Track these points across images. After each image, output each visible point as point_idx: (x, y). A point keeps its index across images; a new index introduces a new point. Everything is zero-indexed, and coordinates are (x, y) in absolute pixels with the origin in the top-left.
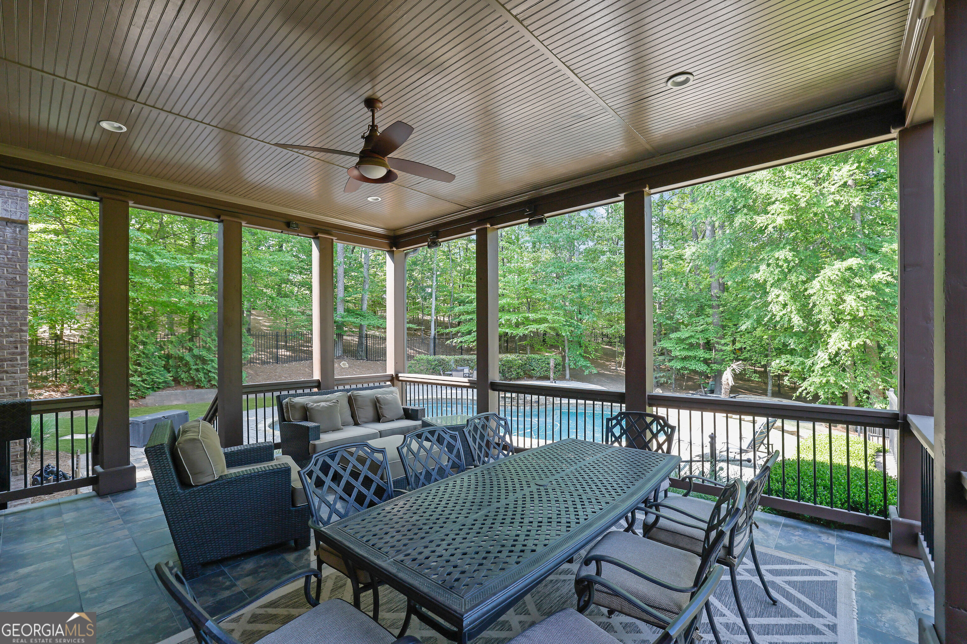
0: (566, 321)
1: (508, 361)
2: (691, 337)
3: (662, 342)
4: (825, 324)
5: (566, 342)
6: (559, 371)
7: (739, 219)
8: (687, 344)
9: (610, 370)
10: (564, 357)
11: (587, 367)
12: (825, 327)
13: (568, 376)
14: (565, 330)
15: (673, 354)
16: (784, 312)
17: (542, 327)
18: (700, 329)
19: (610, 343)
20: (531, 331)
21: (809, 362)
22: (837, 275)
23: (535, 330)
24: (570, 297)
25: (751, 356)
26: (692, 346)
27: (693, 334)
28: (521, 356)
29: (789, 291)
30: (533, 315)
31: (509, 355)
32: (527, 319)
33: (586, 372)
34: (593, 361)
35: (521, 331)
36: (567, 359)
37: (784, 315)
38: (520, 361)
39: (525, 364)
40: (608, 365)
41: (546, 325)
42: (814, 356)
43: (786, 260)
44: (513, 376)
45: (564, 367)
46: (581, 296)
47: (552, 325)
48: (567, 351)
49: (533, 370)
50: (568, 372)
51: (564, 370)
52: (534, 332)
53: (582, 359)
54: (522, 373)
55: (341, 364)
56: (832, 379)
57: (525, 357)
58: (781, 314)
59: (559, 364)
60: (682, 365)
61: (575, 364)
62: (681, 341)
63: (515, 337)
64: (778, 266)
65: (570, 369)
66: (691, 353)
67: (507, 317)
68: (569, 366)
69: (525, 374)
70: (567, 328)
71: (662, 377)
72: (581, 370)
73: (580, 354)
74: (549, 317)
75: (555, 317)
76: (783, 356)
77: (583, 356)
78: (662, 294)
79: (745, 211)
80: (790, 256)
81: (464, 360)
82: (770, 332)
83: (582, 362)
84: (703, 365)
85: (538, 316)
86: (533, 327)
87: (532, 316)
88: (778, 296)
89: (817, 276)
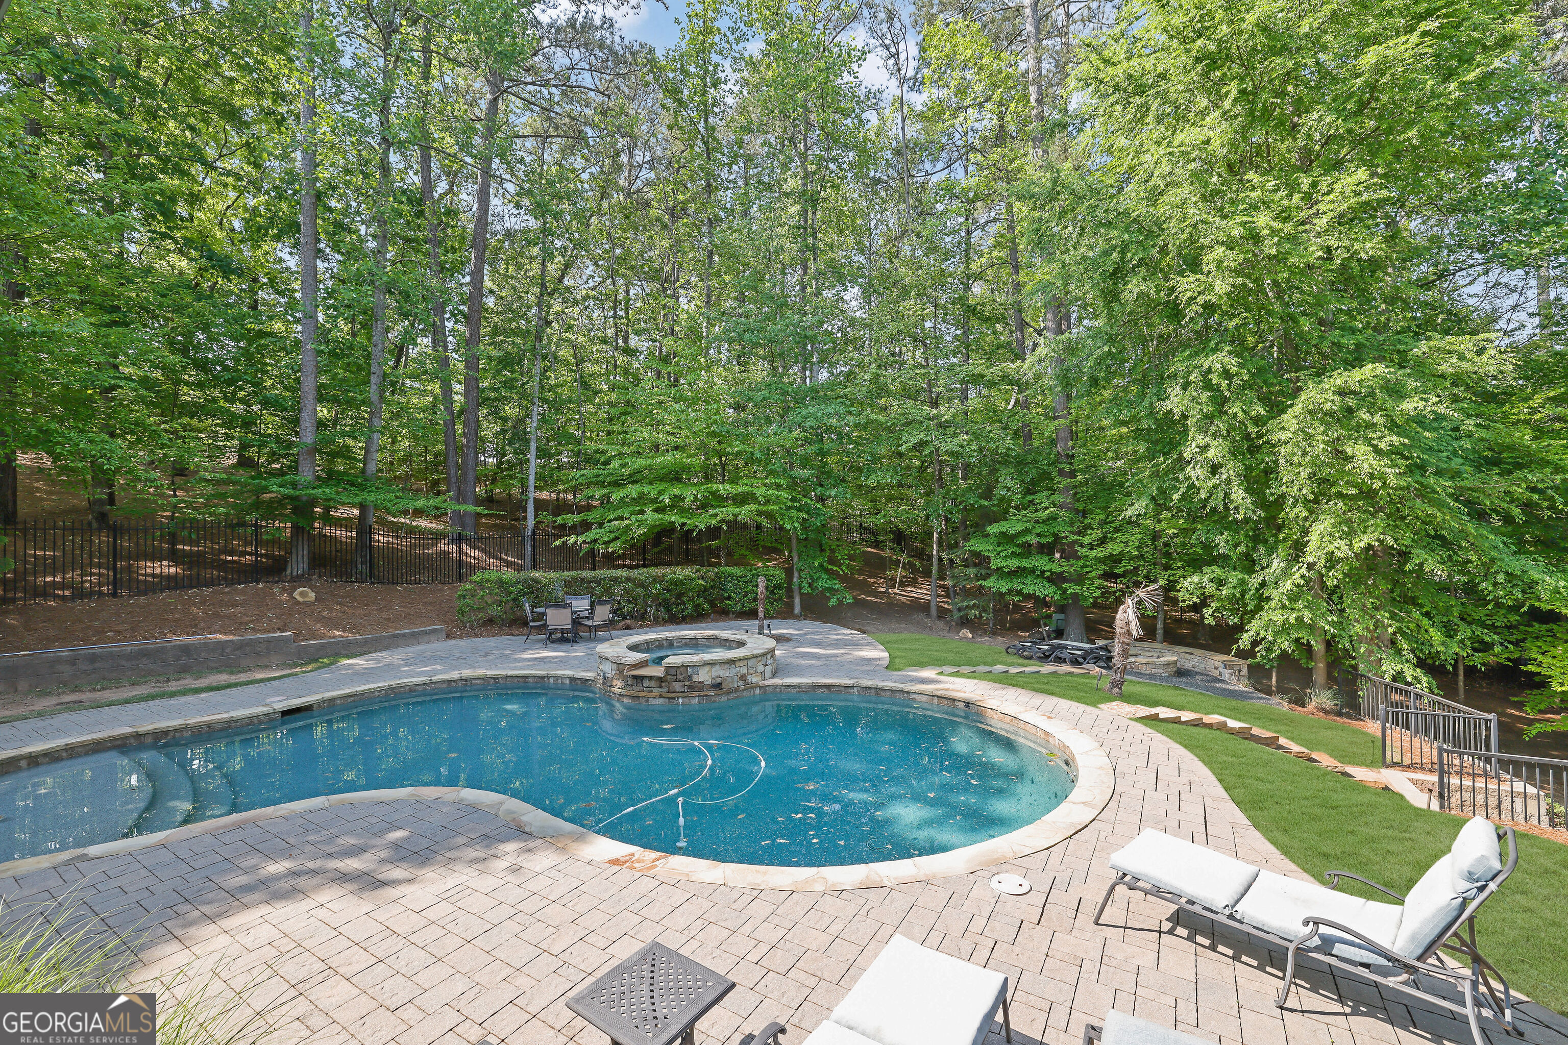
0: (793, 500)
1: (676, 582)
2: (1026, 531)
3: (972, 542)
4: (1294, 505)
5: (794, 541)
6: (780, 599)
7: (1134, 287)
8: (1018, 546)
9: (876, 594)
10: (789, 572)
11: (832, 590)
12: (1296, 510)
13: (797, 609)
14: (791, 518)
15: (993, 564)
16: (1215, 481)
17: (745, 512)
18: (1043, 515)
19: (877, 544)
20: (723, 521)
21: (1254, 581)
22: (1333, 401)
23: (731, 517)
24: (801, 451)
25: (1136, 569)
26: (1027, 550)
27: (1029, 525)
28: (703, 570)
29: (1225, 438)
30: (727, 486)
31: (678, 569)
32: (715, 494)
33: (833, 602)
34: (844, 579)
35: (701, 522)
36: (796, 574)
37: (1215, 487)
38: (701, 582)
39: (712, 587)
40: (872, 585)
41: (753, 507)
42: (1263, 569)
43: (1226, 374)
44: (686, 613)
45: (789, 590)
46: (821, 449)
47: (765, 508)
48: (795, 559)
49: (729, 598)
50: (797, 601)
51: (791, 597)
52: (728, 523)
53: (825, 576)
54: (706, 606)
55: (296, 595)
56: (1307, 616)
57: (712, 572)
58: (1210, 484)
59: (779, 587)
60: (1009, 586)
61: (810, 585)
62: (1006, 538)
63: (690, 531)
64: (1208, 385)
65: (801, 594)
66: (1025, 563)
67: (676, 491)
68: (800, 588)
69: (712, 603)
70: (794, 513)
71: (972, 608)
72: (823, 596)
73: (821, 565)
74: (760, 492)
75: (770, 492)
76: (1205, 569)
77: (827, 571)
78: (974, 447)
79: (1143, 271)
80: (1232, 363)
81: (582, 580)
82: (1181, 521)
83: (824, 582)
84: (1047, 585)
85: (740, 489)
86: (728, 512)
87: (723, 488)
88: (1205, 448)
89: (1291, 406)
